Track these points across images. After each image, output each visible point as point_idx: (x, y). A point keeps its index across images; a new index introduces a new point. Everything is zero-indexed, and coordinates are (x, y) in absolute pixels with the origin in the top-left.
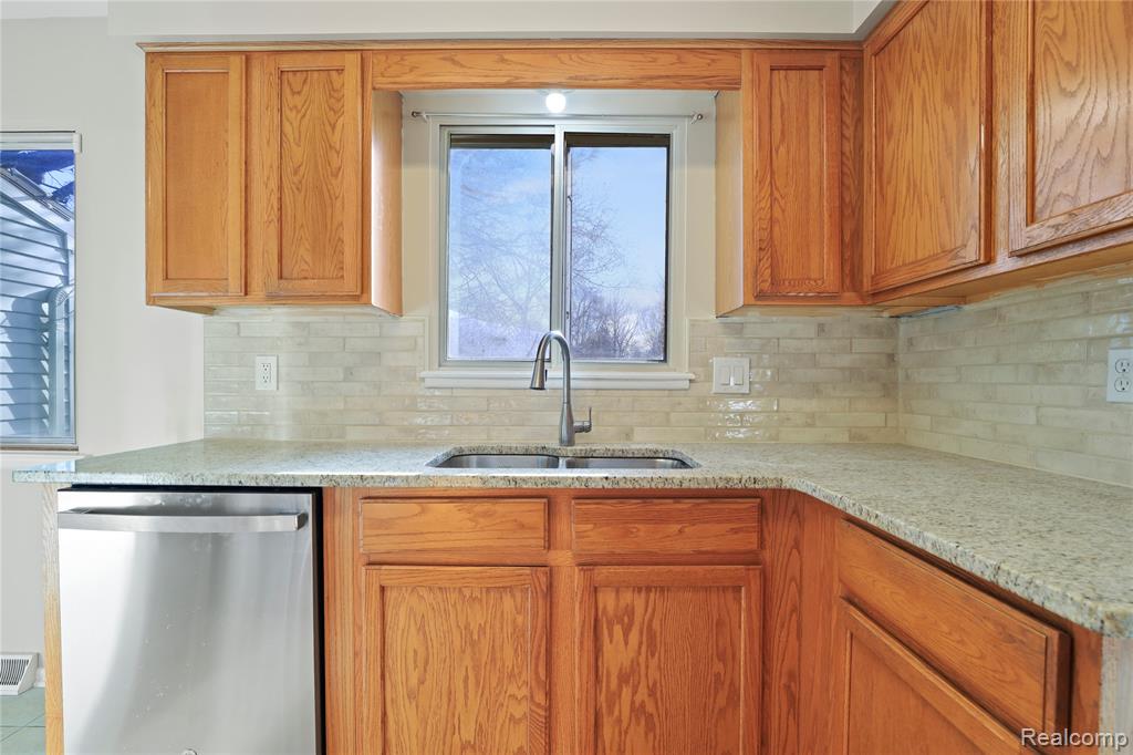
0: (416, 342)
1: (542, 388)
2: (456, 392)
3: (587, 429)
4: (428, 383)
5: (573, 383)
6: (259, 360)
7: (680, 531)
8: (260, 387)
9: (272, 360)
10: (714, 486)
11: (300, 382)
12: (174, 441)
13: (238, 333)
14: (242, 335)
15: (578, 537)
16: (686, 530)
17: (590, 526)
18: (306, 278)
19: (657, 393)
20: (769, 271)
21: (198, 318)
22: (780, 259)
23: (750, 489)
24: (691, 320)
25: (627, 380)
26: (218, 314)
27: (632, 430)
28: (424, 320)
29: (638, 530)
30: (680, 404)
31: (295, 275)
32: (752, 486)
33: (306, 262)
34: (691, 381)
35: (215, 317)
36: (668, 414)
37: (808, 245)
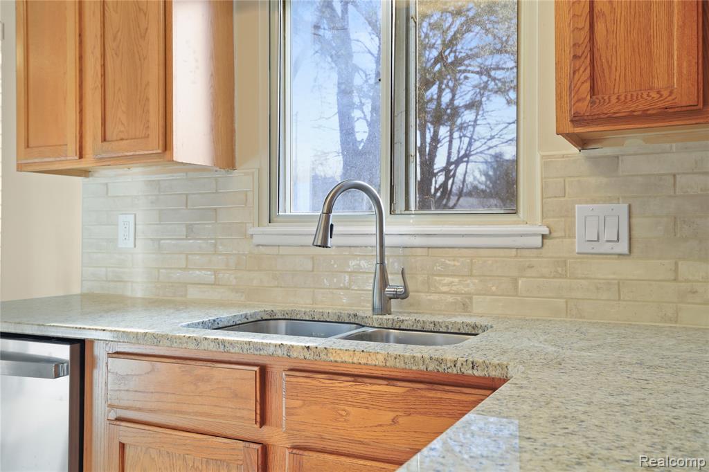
0: (246, 195)
1: (324, 245)
2: (283, 251)
3: (404, 295)
4: (257, 240)
5: (387, 241)
6: (122, 218)
7: (394, 421)
8: (121, 244)
9: (131, 218)
10: (423, 368)
11: (152, 239)
12: (61, 294)
13: (107, 193)
14: (109, 195)
15: (287, 414)
16: (401, 420)
17: (299, 403)
18: (122, 139)
19: (501, 252)
20: (587, 85)
21: (79, 180)
22: (605, 66)
23: (468, 376)
24: (543, 157)
25: (463, 236)
26: (92, 176)
27: (471, 299)
28: (253, 173)
29: (348, 414)
30: (531, 267)
31: (115, 138)
32: (470, 372)
33: (122, 124)
34: (544, 236)
35: (91, 179)
36: (515, 281)
37: (649, 43)
